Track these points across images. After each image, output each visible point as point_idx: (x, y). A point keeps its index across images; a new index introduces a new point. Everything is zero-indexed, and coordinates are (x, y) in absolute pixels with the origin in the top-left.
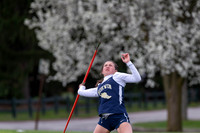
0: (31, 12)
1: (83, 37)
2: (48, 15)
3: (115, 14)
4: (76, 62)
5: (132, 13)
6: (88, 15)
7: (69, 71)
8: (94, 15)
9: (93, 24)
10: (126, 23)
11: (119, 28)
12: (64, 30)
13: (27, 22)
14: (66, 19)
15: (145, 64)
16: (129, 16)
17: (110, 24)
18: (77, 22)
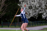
0: (19, 2)
1: (32, 8)
2: (23, 3)
3: (39, 3)
4: (30, 14)
5: (43, 3)
6: (33, 3)
7: (28, 16)
8: (34, 3)
9: (34, 5)
10: (42, 5)
11: (40, 6)
12: (27, 6)
13: (18, 4)
14: (28, 4)
15: (46, 14)
16: (42, 3)
17: (38, 5)
18: (30, 5)
